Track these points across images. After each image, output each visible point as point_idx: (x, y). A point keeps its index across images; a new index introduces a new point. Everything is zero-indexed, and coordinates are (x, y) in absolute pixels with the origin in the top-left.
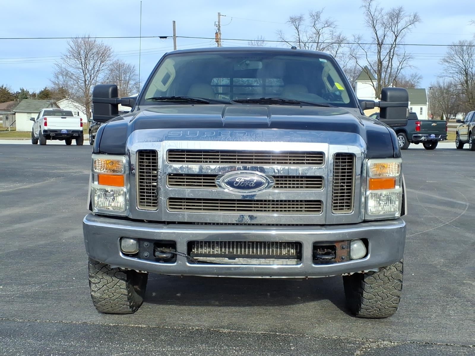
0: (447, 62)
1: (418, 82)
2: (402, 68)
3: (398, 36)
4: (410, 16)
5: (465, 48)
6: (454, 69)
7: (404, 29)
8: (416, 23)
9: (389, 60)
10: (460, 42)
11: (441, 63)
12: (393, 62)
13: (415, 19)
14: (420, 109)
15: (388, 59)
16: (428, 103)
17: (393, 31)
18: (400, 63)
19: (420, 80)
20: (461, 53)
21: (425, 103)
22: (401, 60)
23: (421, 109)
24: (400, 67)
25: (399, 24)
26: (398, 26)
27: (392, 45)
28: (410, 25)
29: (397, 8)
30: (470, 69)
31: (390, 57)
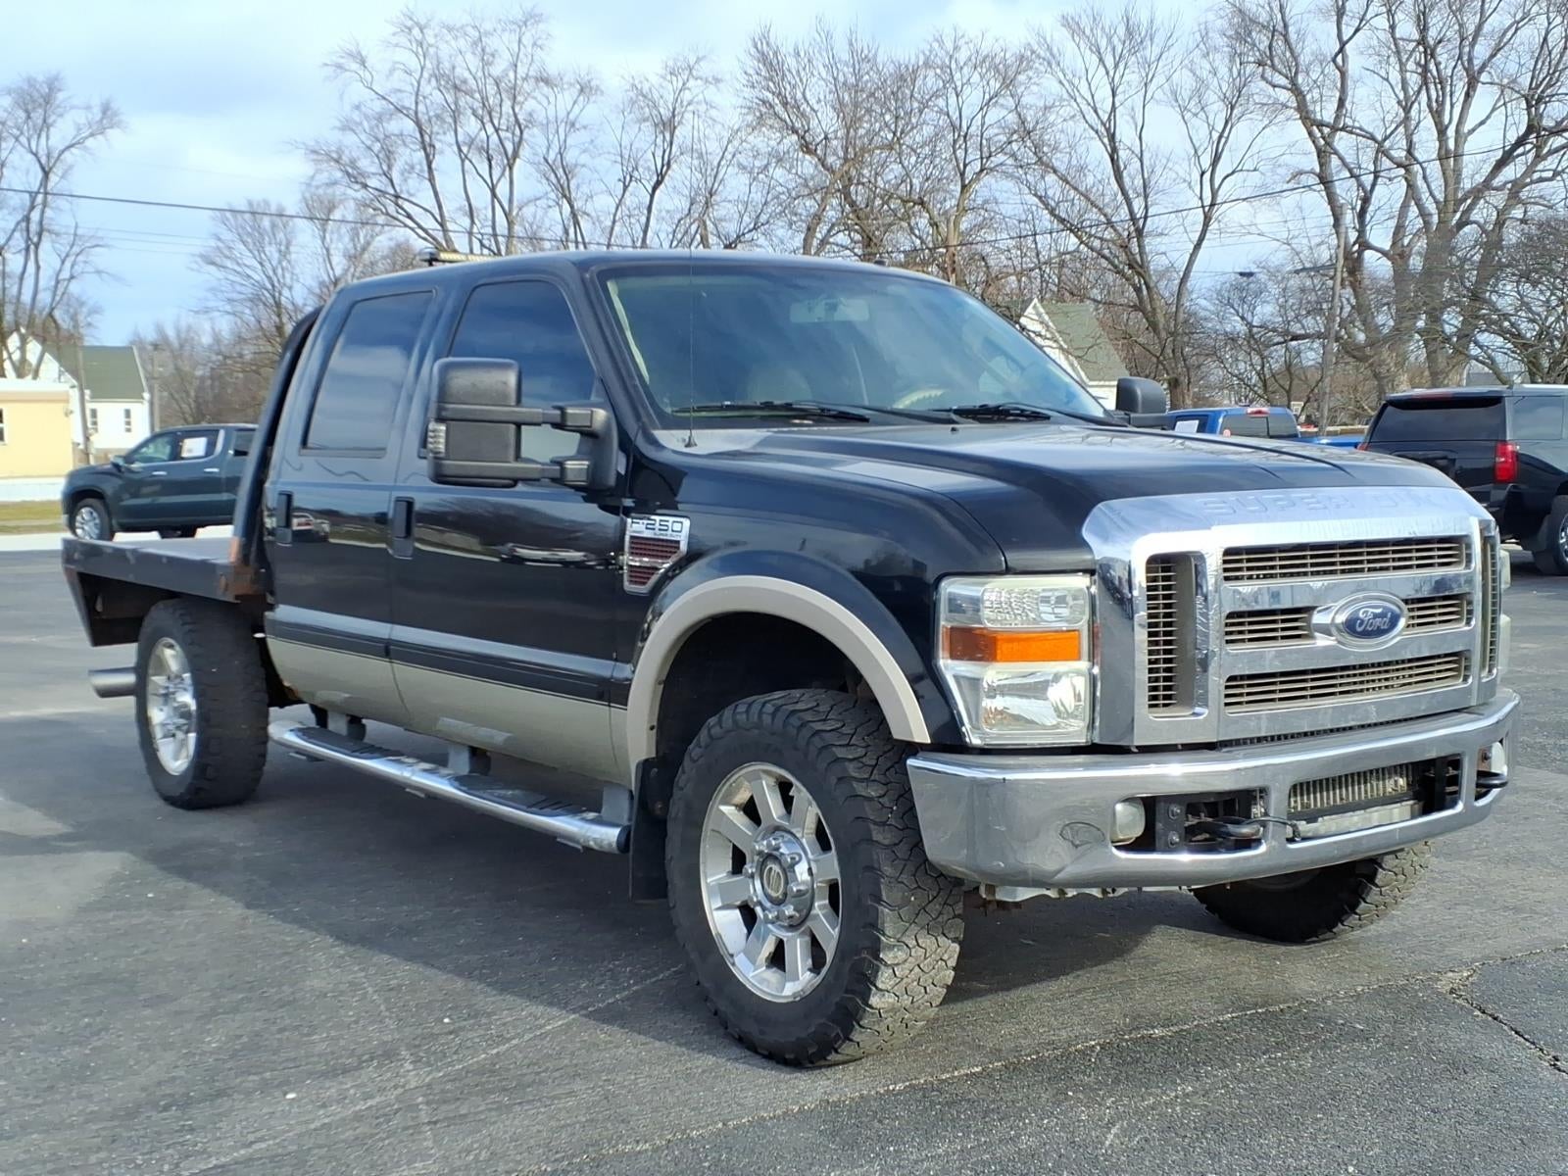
0: (213, 263)
1: (89, 324)
2: (72, 277)
3: (51, 169)
4: (88, 108)
5: (266, 222)
6: (238, 288)
7: (73, 150)
8: (113, 134)
9: (27, 249)
10: (250, 204)
11: (195, 266)
12: (40, 258)
13: (107, 117)
14: (122, 414)
15: (23, 245)
16: (146, 395)
17: (34, 150)
18: (63, 262)
19: (96, 316)
20: (256, 241)
21: (137, 396)
22: (65, 250)
23: (128, 413)
24: (65, 275)
25: (52, 129)
26: (51, 136)
27: (33, 195)
28: (91, 139)
29: (41, 78)
30: (286, 292)
31: (29, 238)
